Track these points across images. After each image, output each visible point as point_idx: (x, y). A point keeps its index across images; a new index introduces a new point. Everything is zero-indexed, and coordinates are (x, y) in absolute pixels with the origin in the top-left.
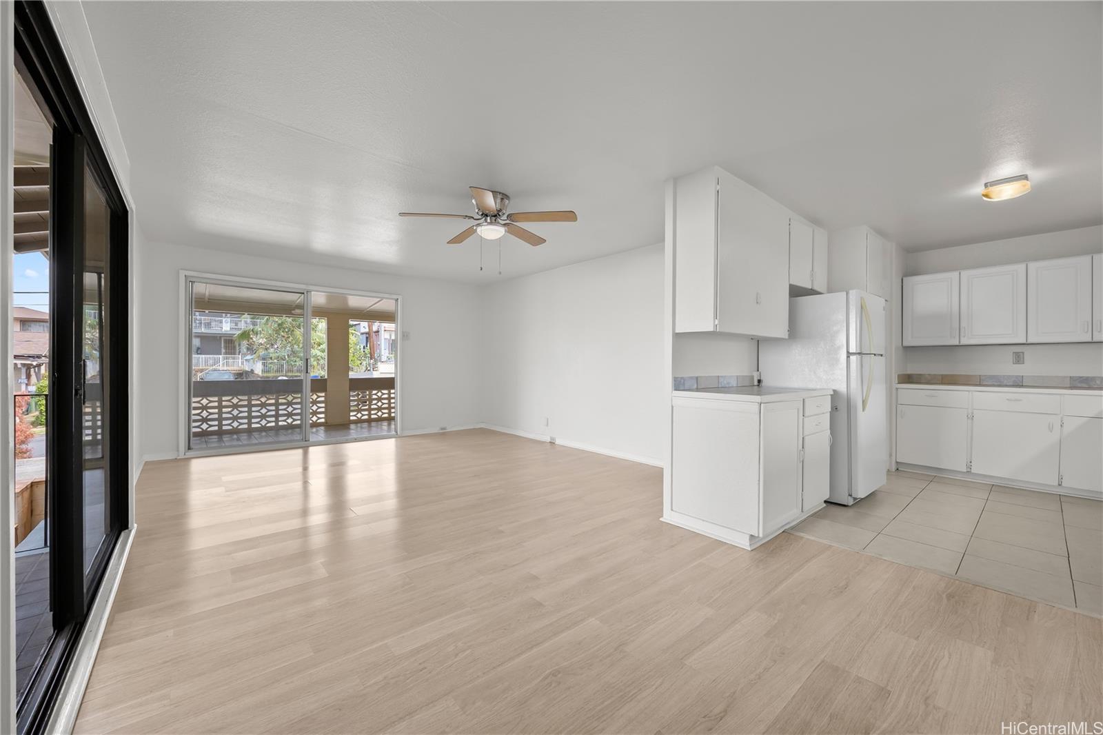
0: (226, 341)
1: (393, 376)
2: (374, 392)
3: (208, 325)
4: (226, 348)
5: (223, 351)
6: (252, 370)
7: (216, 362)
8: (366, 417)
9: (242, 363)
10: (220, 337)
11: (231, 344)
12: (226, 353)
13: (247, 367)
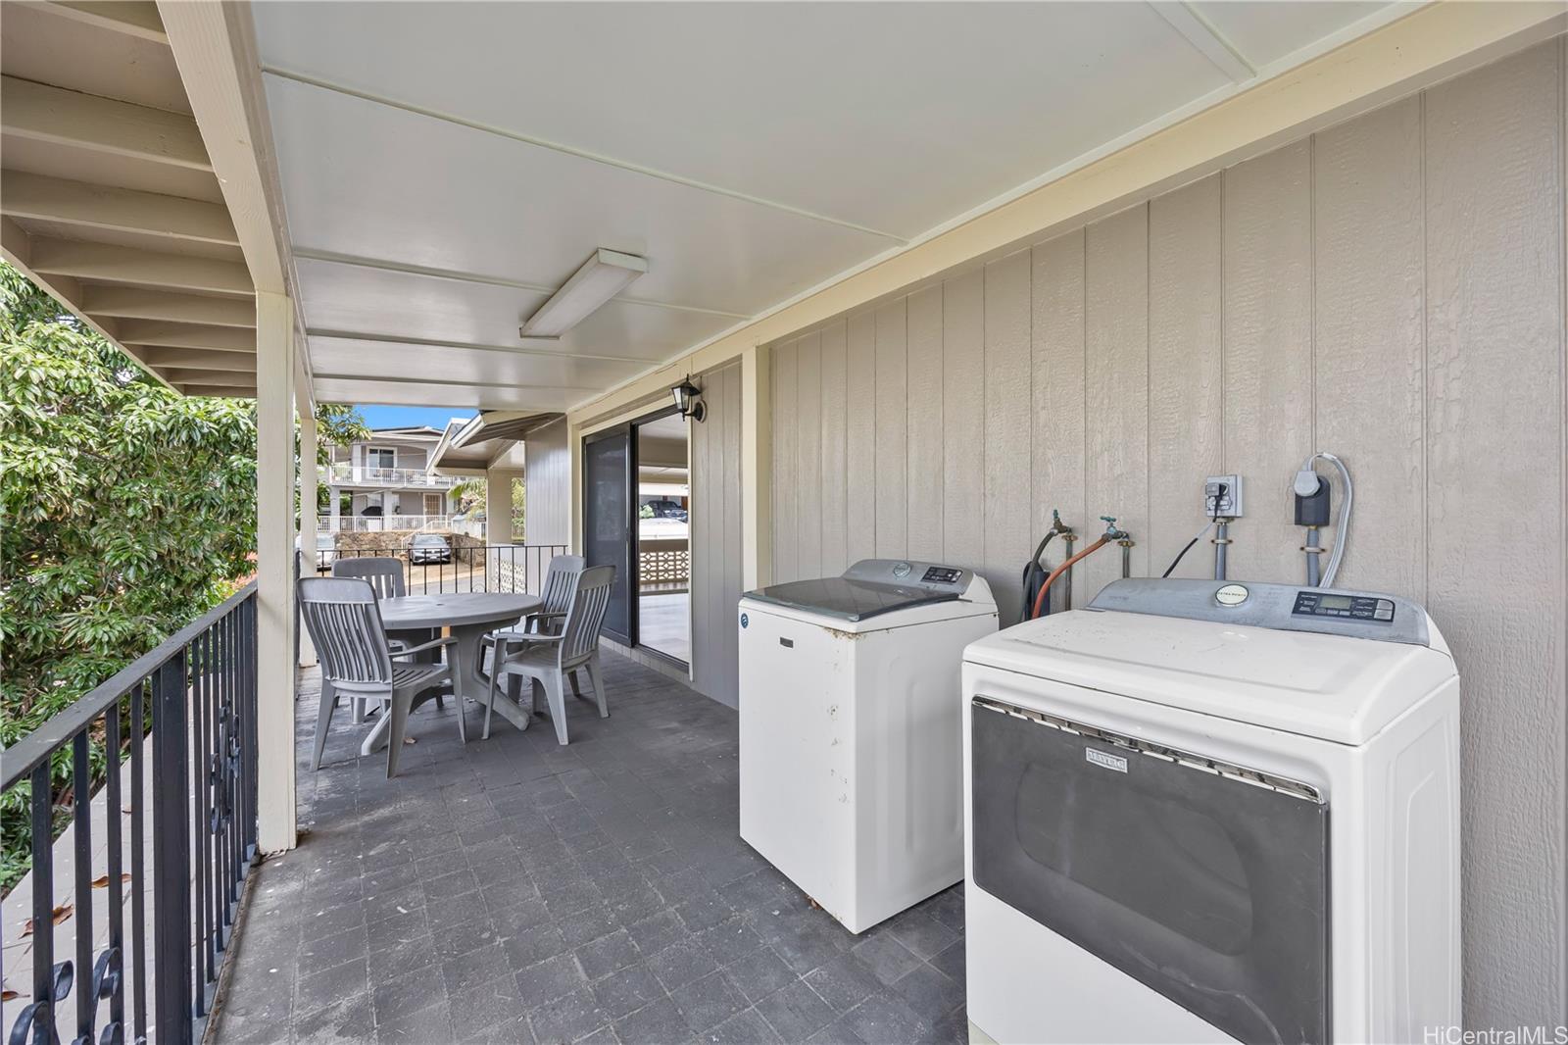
0: (429, 498)
1: (686, 537)
2: (678, 553)
3: (410, 479)
4: (428, 506)
5: (425, 510)
6: (467, 534)
7: (419, 525)
8: (654, 578)
9: (449, 524)
10: (422, 493)
11: (434, 501)
12: (428, 513)
13: (457, 530)
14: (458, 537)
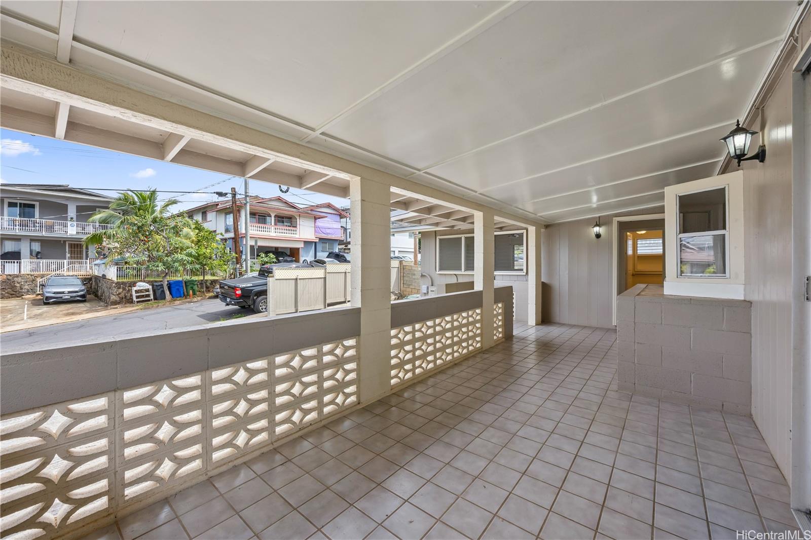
0: (71, 246)
3: (50, 228)
4: (71, 252)
5: (68, 255)
6: (104, 276)
7: (59, 268)
9: (91, 268)
10: (65, 242)
11: (77, 249)
12: (71, 258)
13: (97, 272)
14: (97, 278)
